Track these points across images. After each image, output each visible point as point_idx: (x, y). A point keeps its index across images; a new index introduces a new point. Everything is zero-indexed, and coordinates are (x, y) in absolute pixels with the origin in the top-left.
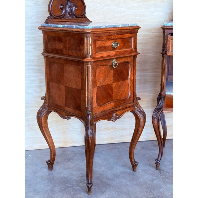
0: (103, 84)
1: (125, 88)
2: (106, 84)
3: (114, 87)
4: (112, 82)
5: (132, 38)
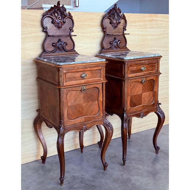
0: (74, 104)
2: (77, 104)
3: (84, 106)
4: (82, 102)
5: (100, 70)
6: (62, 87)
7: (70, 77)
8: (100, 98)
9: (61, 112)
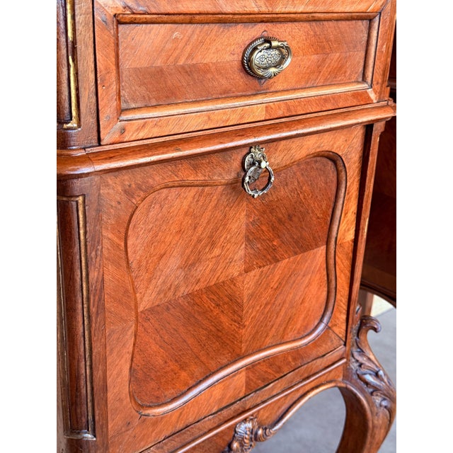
0: (183, 290)
1: (309, 284)
2: (202, 285)
3: (246, 293)
4: (235, 270)
5: (371, 20)
6: (87, 159)
7: (159, 63)
8: (343, 227)
9: (84, 370)
